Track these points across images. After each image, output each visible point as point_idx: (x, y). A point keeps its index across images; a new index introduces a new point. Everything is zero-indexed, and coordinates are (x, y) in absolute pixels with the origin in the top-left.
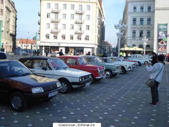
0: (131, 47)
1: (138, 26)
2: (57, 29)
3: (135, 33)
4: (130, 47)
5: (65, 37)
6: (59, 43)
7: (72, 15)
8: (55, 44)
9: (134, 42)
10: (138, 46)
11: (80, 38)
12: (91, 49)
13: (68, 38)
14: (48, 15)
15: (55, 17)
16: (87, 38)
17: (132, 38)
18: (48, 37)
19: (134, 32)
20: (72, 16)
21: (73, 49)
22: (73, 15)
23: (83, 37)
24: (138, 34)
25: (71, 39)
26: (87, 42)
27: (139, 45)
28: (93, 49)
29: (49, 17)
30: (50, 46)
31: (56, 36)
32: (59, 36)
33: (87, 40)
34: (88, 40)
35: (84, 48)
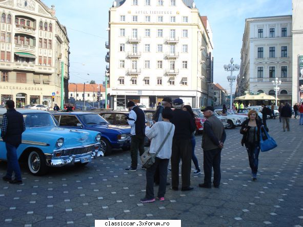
0: (256, 95)
1: (266, 60)
2: (136, 69)
3: (263, 71)
4: (253, 94)
5: (148, 80)
6: (140, 91)
7: (159, 45)
8: (133, 92)
9: (261, 86)
10: (268, 92)
11: (173, 82)
12: (191, 98)
13: (153, 81)
14: (121, 47)
15: (132, 50)
16: (184, 82)
17: (257, 80)
18: (122, 81)
19: (260, 70)
20: (160, 48)
22: (161, 45)
23: (178, 80)
24: (266, 73)
25: (158, 84)
26: (184, 87)
27: (269, 90)
28: (194, 98)
29: (124, 50)
30: (126, 96)
31: (134, 79)
32: (140, 79)
33: (183, 84)
34: (186, 84)
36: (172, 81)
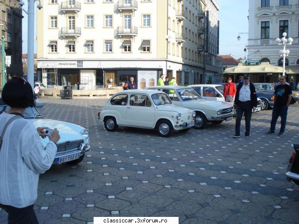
0: (254, 65)
1: (274, 10)
2: (74, 28)
3: (269, 27)
4: (249, 64)
5: (92, 45)
6: (80, 61)
8: (70, 64)
9: (266, 52)
10: (276, 62)
11: (130, 47)
12: (156, 72)
13: (99, 47)
16: (146, 47)
17: (259, 42)
18: (53, 46)
19: (265, 27)
21: (113, 75)
23: (136, 44)
24: (274, 29)
25: (107, 50)
26: (146, 55)
27: (279, 58)
28: (160, 72)
29: (56, 2)
30: (58, 69)
31: (72, 44)
32: (80, 44)
33: (145, 50)
34: (148, 50)
35: (139, 72)
36: (127, 45)
